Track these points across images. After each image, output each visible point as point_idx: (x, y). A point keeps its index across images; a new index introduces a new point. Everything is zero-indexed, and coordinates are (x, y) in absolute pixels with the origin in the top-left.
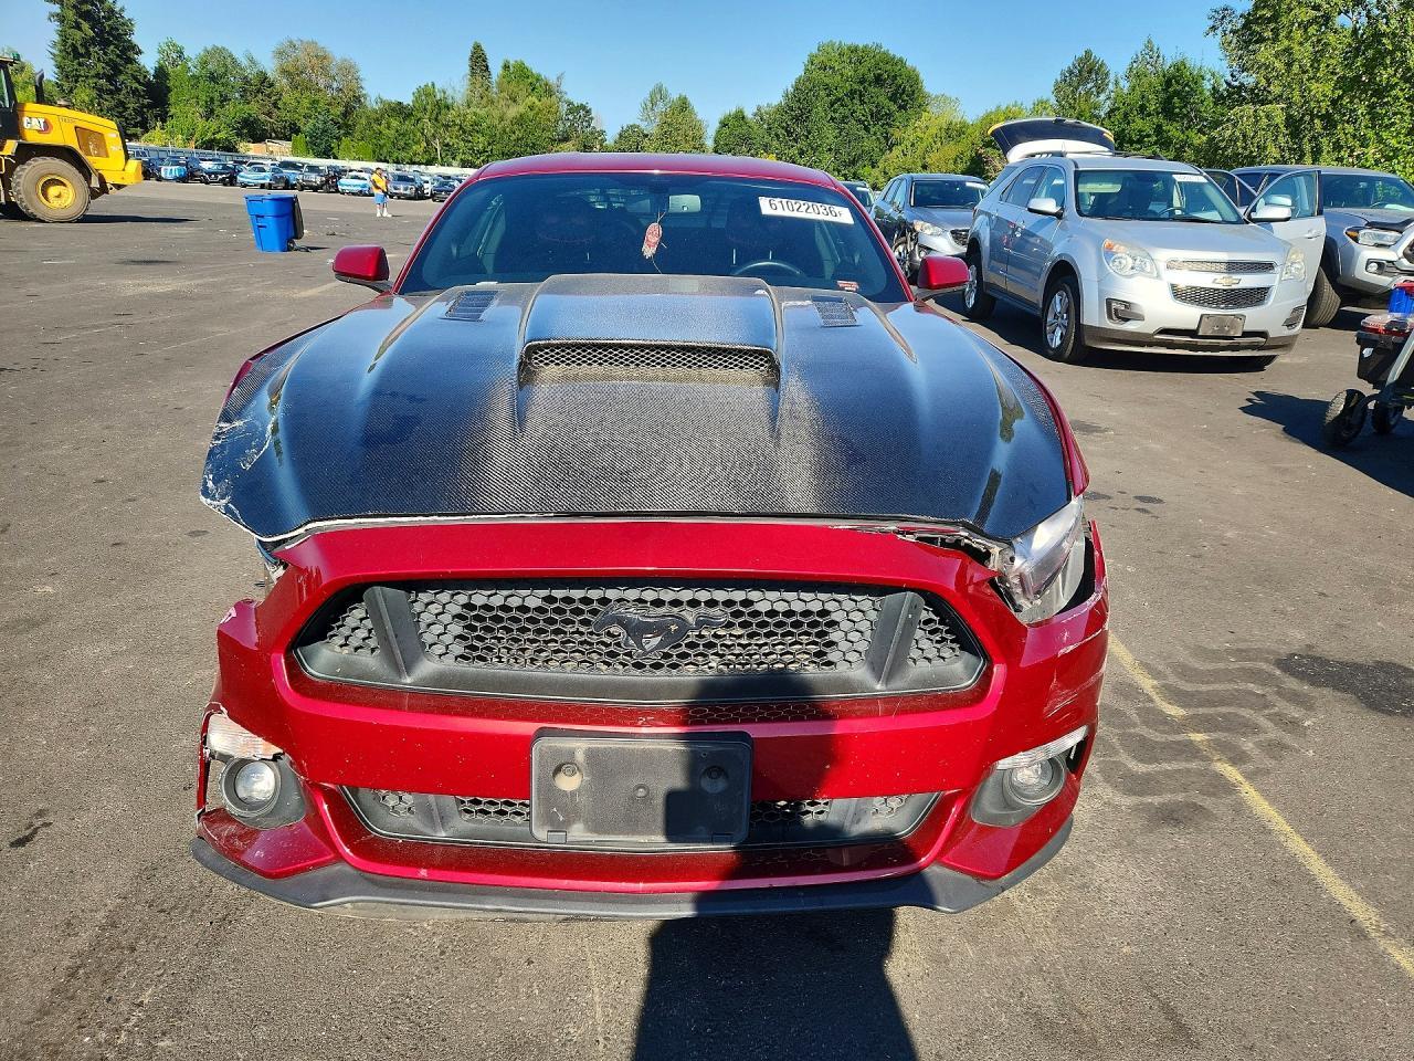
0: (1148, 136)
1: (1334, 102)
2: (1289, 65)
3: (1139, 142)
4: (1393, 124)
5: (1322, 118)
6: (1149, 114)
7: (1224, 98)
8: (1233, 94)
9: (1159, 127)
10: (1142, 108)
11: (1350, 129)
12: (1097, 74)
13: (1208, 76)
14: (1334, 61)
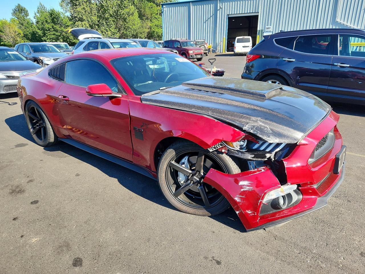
0: (51, 29)
1: (98, 21)
2: (85, 12)
3: (48, 30)
4: (111, 27)
5: (97, 25)
6: (49, 23)
7: (71, 20)
8: (73, 18)
9: (53, 26)
10: (46, 21)
11: (104, 28)
12: (24, 11)
13: (61, 13)
14: (95, 11)
